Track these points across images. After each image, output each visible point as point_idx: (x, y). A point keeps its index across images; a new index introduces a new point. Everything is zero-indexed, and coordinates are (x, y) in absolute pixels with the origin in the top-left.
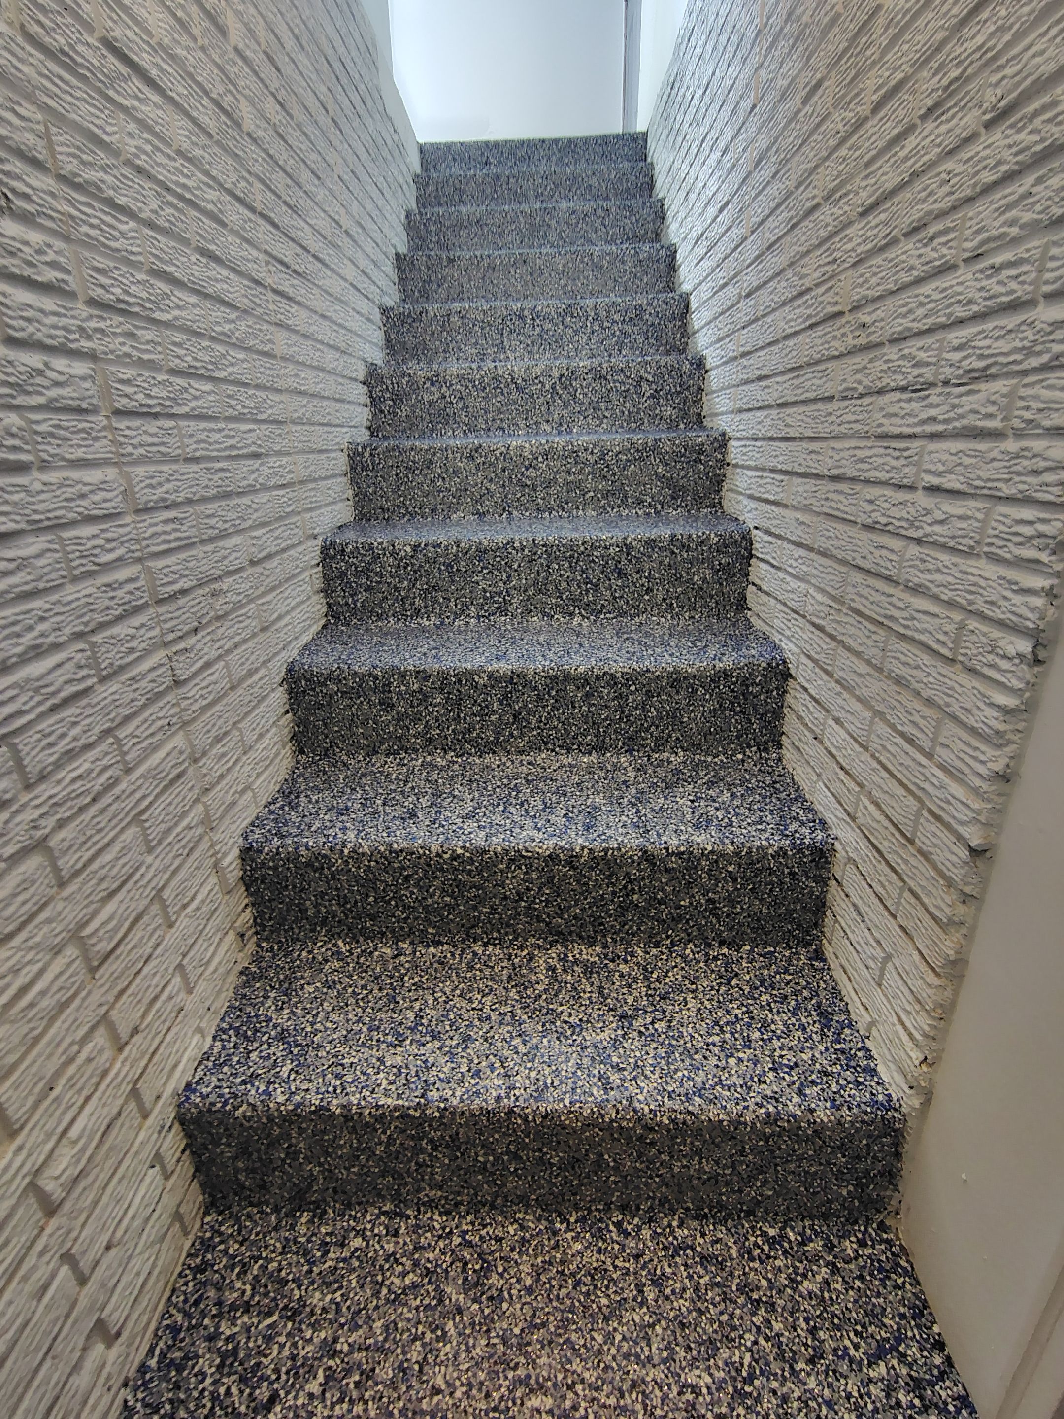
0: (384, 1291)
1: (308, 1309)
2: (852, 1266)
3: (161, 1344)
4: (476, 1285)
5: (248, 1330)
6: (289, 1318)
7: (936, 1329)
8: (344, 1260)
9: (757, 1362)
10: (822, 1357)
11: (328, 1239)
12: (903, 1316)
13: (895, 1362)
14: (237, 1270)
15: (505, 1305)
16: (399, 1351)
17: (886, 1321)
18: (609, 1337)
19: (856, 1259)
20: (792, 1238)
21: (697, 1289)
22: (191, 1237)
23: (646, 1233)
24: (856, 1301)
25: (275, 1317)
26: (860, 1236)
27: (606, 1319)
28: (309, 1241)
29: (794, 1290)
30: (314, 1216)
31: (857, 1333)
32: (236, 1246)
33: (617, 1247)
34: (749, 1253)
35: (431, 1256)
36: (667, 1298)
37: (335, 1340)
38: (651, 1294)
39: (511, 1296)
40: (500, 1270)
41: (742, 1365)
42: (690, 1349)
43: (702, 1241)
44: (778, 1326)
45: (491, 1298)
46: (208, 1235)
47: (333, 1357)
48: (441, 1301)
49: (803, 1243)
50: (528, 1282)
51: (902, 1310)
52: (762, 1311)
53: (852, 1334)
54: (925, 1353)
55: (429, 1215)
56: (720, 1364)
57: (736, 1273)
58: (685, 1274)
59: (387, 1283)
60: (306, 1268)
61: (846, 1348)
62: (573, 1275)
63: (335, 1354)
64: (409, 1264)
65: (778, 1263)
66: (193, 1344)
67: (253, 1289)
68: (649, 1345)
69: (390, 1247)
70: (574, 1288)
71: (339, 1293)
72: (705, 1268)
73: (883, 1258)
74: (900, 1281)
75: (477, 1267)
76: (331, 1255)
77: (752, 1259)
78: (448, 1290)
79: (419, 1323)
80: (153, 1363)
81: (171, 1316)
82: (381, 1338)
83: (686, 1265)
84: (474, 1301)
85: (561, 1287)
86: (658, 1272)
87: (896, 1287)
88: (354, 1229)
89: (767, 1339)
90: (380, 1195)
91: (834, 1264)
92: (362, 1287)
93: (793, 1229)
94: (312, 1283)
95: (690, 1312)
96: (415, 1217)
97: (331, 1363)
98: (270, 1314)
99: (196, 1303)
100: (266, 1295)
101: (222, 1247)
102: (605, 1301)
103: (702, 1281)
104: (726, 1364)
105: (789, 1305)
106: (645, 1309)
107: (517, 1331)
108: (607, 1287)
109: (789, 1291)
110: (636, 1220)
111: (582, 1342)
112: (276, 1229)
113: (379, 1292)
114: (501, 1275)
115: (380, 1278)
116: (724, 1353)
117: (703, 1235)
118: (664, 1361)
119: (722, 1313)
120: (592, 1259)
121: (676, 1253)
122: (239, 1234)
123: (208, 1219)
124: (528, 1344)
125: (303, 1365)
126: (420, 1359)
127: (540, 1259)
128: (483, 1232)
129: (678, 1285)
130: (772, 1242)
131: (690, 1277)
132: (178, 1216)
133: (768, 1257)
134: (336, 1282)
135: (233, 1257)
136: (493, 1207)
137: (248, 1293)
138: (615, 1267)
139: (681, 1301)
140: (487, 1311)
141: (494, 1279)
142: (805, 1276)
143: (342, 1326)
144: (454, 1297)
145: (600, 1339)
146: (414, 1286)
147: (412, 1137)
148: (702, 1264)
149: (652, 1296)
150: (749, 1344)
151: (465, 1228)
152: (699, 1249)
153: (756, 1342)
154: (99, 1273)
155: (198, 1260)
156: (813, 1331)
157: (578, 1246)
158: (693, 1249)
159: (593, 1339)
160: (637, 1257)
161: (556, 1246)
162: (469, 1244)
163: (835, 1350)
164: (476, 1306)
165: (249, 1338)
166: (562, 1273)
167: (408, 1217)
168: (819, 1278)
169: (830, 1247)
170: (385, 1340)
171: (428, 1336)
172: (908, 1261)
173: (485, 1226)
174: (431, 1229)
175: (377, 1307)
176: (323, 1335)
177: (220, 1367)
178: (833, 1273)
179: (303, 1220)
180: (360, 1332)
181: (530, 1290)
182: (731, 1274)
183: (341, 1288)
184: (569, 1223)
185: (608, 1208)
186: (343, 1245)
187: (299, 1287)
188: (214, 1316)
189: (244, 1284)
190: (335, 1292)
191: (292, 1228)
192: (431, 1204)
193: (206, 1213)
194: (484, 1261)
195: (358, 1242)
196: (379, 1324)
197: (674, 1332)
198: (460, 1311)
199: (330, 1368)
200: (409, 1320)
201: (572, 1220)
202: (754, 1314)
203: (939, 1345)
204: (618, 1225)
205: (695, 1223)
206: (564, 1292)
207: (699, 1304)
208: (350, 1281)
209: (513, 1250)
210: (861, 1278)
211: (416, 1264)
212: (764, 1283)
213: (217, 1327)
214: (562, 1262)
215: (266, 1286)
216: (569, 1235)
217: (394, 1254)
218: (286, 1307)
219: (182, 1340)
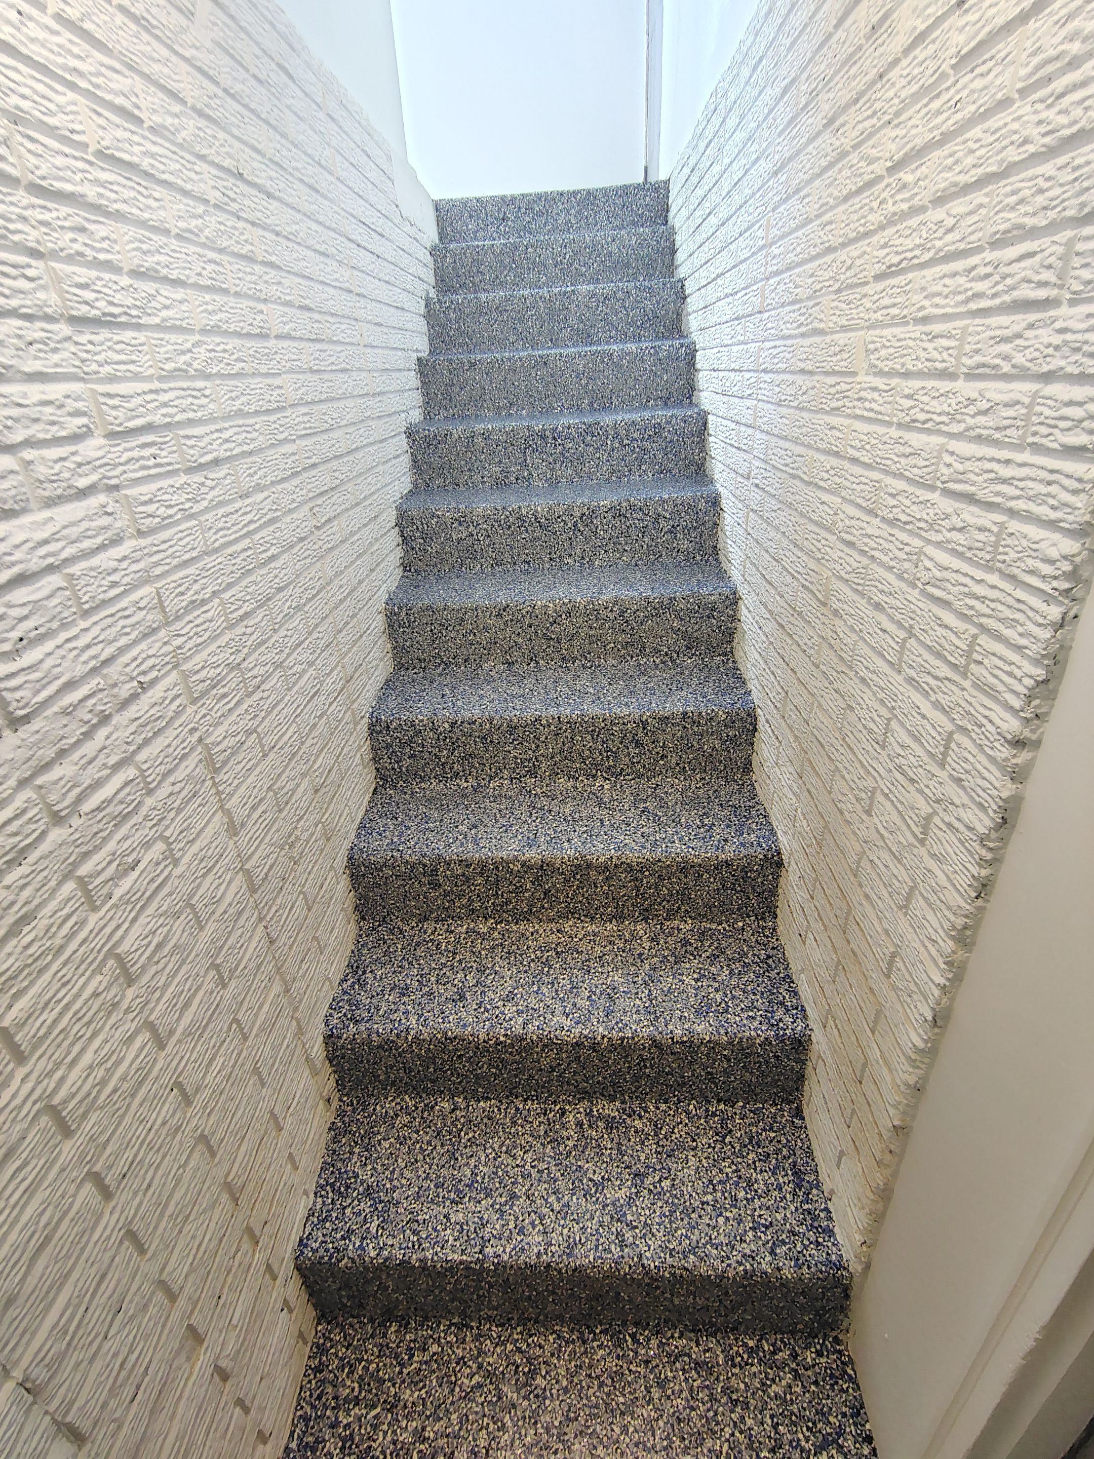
0: (457, 1389)
1: (402, 1403)
2: (810, 1373)
3: (298, 1430)
4: (526, 1385)
5: (360, 1419)
6: (388, 1410)
7: (868, 1426)
8: (426, 1363)
9: (732, 1449)
10: (780, 1447)
11: (412, 1345)
12: (844, 1415)
13: (834, 1452)
14: (346, 1370)
15: (547, 1402)
16: (471, 1438)
17: (831, 1419)
18: (625, 1429)
19: (813, 1366)
20: (766, 1348)
21: (691, 1389)
22: (310, 1344)
23: (654, 1343)
24: (810, 1402)
25: (378, 1410)
26: (818, 1347)
27: (623, 1413)
28: (398, 1347)
29: (764, 1392)
30: (400, 1326)
31: (808, 1429)
32: (344, 1350)
33: (631, 1354)
34: (732, 1360)
35: (491, 1360)
36: (669, 1397)
37: (424, 1429)
38: (656, 1393)
39: (552, 1395)
40: (543, 1373)
41: (721, 1453)
42: (684, 1439)
43: (696, 1350)
44: (749, 1422)
45: (537, 1396)
46: (322, 1341)
47: (423, 1442)
48: (500, 1398)
49: (774, 1353)
50: (565, 1383)
51: (844, 1409)
52: (738, 1409)
53: (804, 1429)
54: (857, 1445)
55: (488, 1326)
56: (705, 1451)
57: (722, 1378)
58: (682, 1378)
59: (459, 1382)
60: (397, 1369)
61: (799, 1440)
62: (598, 1377)
63: (424, 1440)
64: (475, 1366)
65: (754, 1369)
66: (321, 1430)
67: (360, 1386)
68: (653, 1435)
69: (460, 1352)
70: (599, 1388)
71: (423, 1391)
72: (698, 1373)
73: (834, 1366)
74: (845, 1386)
75: (526, 1370)
76: (416, 1358)
77: (734, 1366)
78: (505, 1389)
79: (484, 1416)
80: (293, 1445)
81: (302, 1408)
82: (457, 1428)
83: (683, 1370)
84: (524, 1398)
85: (589, 1387)
86: (663, 1376)
87: (842, 1390)
88: (431, 1337)
89: (741, 1432)
90: (449, 1312)
91: (796, 1371)
92: (440, 1386)
93: (767, 1341)
94: (403, 1382)
95: (684, 1409)
96: (478, 1328)
97: (422, 1447)
98: (374, 1407)
99: (319, 1398)
100: (370, 1391)
101: (333, 1351)
102: (621, 1400)
103: (695, 1384)
104: (709, 1451)
105: (760, 1404)
106: (651, 1407)
107: (556, 1423)
108: (624, 1388)
109: (760, 1393)
110: (647, 1332)
111: (604, 1432)
112: (372, 1336)
113: (453, 1390)
114: (545, 1378)
115: (453, 1379)
116: (709, 1443)
117: (698, 1345)
118: (665, 1448)
119: (709, 1410)
120: (612, 1364)
121: (677, 1359)
122: (345, 1339)
123: (319, 1328)
124: (565, 1434)
125: (401, 1449)
126: (486, 1444)
127: (573, 1364)
128: (530, 1340)
129: (677, 1388)
130: (751, 1351)
131: (686, 1379)
132: (301, 1335)
133: (747, 1364)
134: (421, 1381)
135: (342, 1359)
136: (536, 1321)
137: (357, 1389)
138: (630, 1371)
139: (679, 1400)
140: (534, 1406)
141: (539, 1381)
142: (773, 1381)
143: (428, 1417)
144: (510, 1395)
145: (617, 1430)
146: (480, 1386)
147: (473, 1280)
148: (696, 1369)
149: (657, 1395)
150: (727, 1436)
151: (516, 1337)
152: (694, 1356)
153: (733, 1435)
154: (256, 1402)
155: (317, 1362)
156: (775, 1426)
157: (602, 1352)
158: (690, 1356)
159: (612, 1430)
160: (647, 1362)
161: (586, 1352)
162: (519, 1350)
163: (791, 1442)
164: (526, 1403)
165: (360, 1427)
166: (590, 1376)
167: (472, 1328)
168: (784, 1383)
169: (794, 1356)
170: (460, 1429)
171: (491, 1426)
172: (853, 1369)
173: (531, 1336)
174: (490, 1337)
175: (452, 1403)
176: (414, 1424)
177: (343, 1448)
178: (795, 1379)
179: (393, 1329)
180: (442, 1422)
181: (566, 1390)
182: (717, 1379)
183: (424, 1386)
184: (595, 1334)
185: (624, 1323)
186: (424, 1350)
187: (394, 1385)
188: (333, 1408)
189: (353, 1382)
190: (420, 1390)
191: (385, 1335)
192: (489, 1319)
193: (318, 1324)
194: (531, 1364)
195: (435, 1348)
196: (454, 1417)
197: (672, 1426)
198: (514, 1406)
199: (421, 1451)
200: (477, 1413)
201: (598, 1331)
202: (732, 1411)
203: (869, 1439)
204: (633, 1336)
205: (692, 1335)
206: (591, 1391)
207: (692, 1403)
208: (431, 1381)
209: (553, 1355)
210: (816, 1383)
211: (480, 1367)
212: (742, 1386)
213: (337, 1418)
214: (590, 1366)
215: (369, 1385)
216: (595, 1344)
217: (463, 1358)
218: (385, 1402)
219: (313, 1428)
